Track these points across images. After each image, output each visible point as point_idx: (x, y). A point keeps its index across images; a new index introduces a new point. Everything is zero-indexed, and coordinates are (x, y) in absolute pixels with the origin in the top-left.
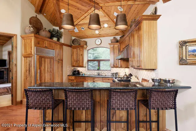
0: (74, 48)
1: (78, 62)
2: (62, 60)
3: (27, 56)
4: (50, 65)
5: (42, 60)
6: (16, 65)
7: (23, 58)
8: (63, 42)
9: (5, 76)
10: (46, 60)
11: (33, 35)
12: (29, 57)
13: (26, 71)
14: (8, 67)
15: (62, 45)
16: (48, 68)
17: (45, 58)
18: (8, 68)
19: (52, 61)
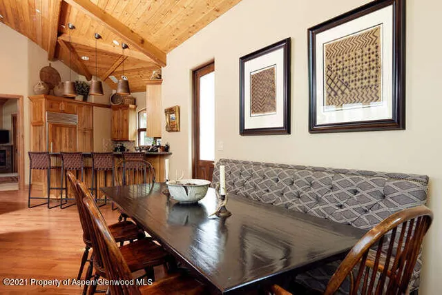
0: (115, 109)
1: (121, 133)
2: (92, 130)
3: (37, 124)
4: (70, 137)
5: (56, 130)
6: (23, 136)
7: (32, 127)
8: (93, 102)
9: (8, 160)
10: (64, 129)
11: (43, 96)
12: (39, 126)
13: (36, 144)
14: (12, 144)
15: (92, 105)
16: (66, 141)
17: (61, 126)
18: (12, 146)
19: (73, 132)
